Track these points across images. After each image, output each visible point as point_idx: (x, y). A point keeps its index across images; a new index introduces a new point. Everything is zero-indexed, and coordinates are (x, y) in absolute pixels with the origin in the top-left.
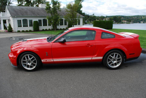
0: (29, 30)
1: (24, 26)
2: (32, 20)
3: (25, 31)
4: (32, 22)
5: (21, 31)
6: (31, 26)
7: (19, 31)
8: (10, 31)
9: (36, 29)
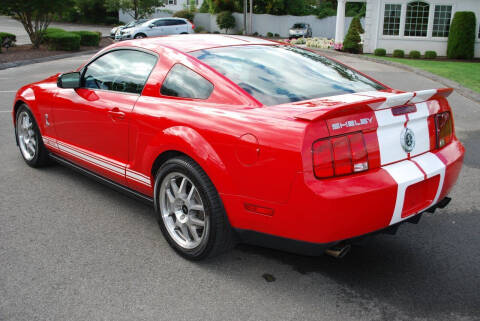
0: (427, 53)
1: (406, 34)
2: (450, 8)
3: (407, 52)
4: (450, 15)
5: (390, 51)
6: (441, 35)
7: (381, 53)
8: (349, 46)
9: (461, 52)
